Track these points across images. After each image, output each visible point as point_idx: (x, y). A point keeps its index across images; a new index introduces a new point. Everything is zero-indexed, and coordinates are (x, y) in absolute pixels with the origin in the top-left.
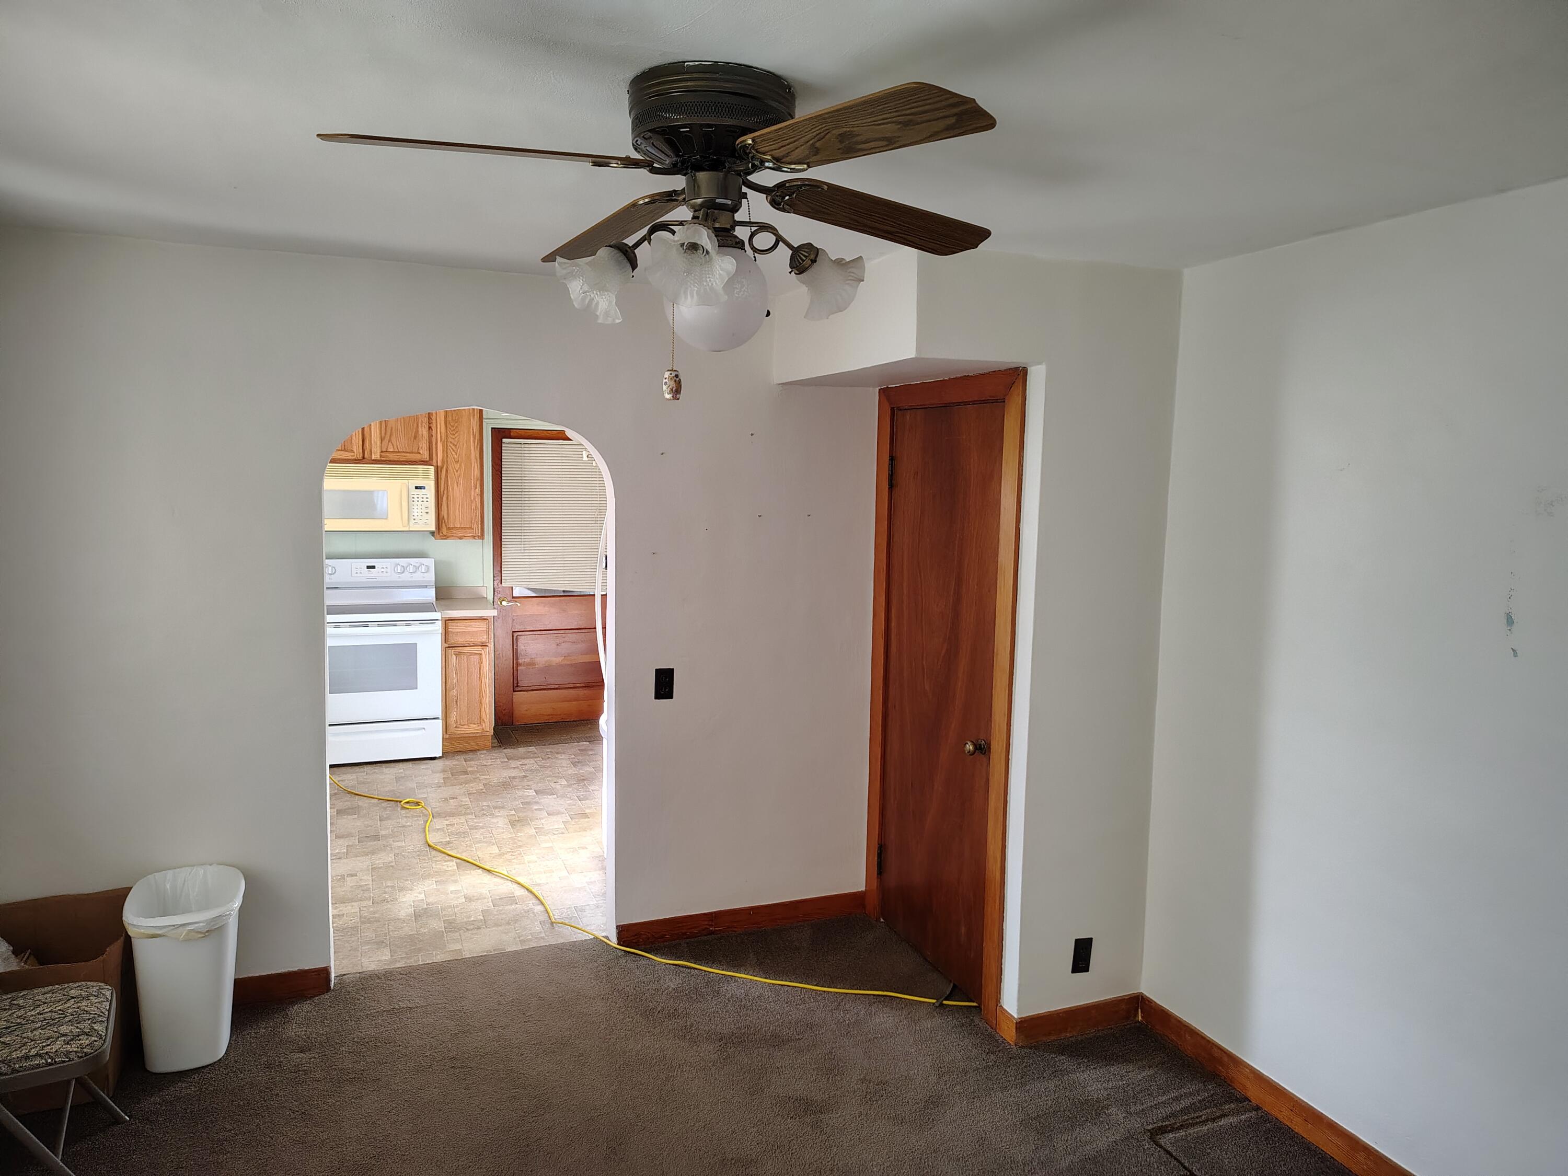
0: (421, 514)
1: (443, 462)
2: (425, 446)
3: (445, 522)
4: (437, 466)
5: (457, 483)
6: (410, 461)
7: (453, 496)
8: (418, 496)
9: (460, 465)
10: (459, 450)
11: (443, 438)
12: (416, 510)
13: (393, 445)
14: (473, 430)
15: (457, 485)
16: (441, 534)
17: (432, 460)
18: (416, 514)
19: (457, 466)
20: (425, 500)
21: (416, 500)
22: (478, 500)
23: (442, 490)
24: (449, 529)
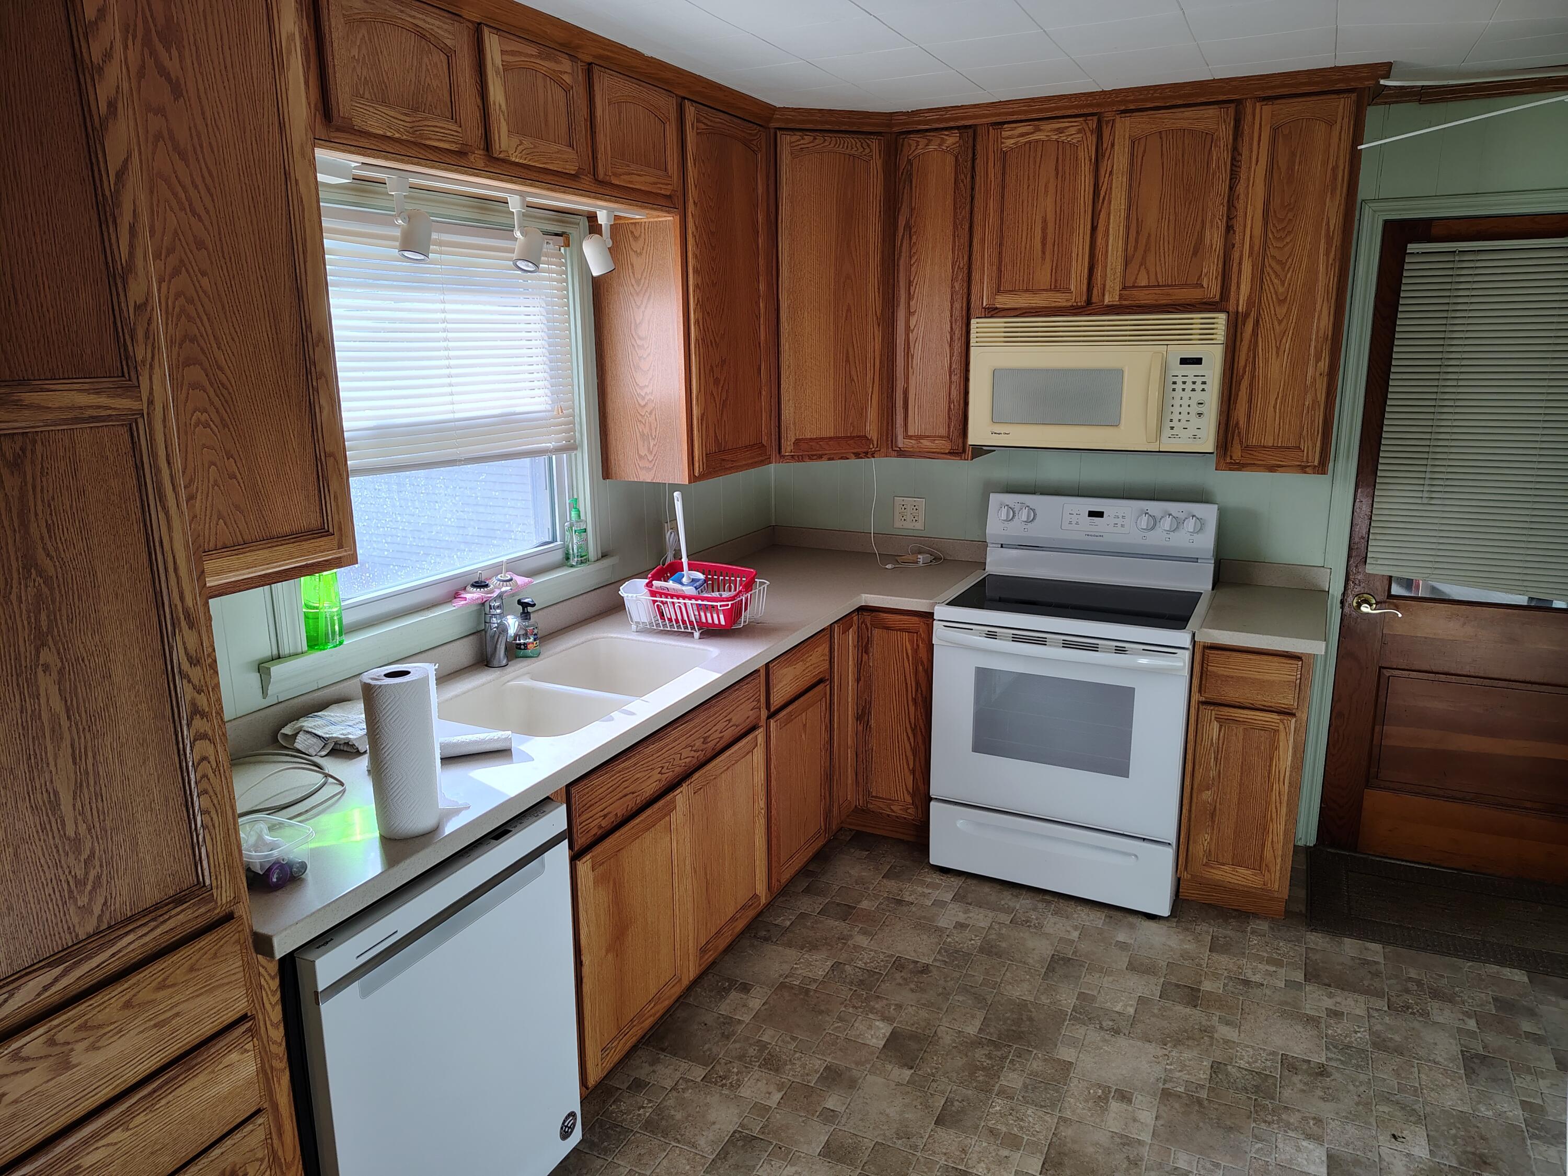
0: (1187, 417)
1: (1250, 302)
2: (1213, 268)
3: (1239, 433)
4: (1237, 312)
5: (1278, 349)
6: (1179, 305)
7: (1266, 377)
8: (1184, 379)
9: (1289, 310)
10: (1289, 276)
11: (1256, 248)
12: (1176, 409)
13: (1148, 273)
14: (1328, 224)
15: (1277, 353)
16: (1228, 460)
17: (1228, 300)
18: (1176, 417)
19: (1281, 311)
20: (1199, 387)
21: (1179, 386)
22: (1322, 385)
23: (1242, 363)
24: (1247, 448)
